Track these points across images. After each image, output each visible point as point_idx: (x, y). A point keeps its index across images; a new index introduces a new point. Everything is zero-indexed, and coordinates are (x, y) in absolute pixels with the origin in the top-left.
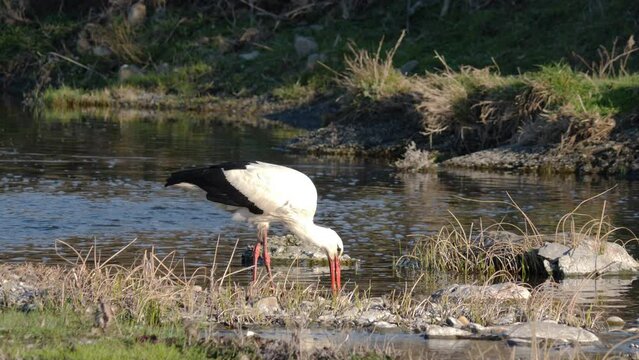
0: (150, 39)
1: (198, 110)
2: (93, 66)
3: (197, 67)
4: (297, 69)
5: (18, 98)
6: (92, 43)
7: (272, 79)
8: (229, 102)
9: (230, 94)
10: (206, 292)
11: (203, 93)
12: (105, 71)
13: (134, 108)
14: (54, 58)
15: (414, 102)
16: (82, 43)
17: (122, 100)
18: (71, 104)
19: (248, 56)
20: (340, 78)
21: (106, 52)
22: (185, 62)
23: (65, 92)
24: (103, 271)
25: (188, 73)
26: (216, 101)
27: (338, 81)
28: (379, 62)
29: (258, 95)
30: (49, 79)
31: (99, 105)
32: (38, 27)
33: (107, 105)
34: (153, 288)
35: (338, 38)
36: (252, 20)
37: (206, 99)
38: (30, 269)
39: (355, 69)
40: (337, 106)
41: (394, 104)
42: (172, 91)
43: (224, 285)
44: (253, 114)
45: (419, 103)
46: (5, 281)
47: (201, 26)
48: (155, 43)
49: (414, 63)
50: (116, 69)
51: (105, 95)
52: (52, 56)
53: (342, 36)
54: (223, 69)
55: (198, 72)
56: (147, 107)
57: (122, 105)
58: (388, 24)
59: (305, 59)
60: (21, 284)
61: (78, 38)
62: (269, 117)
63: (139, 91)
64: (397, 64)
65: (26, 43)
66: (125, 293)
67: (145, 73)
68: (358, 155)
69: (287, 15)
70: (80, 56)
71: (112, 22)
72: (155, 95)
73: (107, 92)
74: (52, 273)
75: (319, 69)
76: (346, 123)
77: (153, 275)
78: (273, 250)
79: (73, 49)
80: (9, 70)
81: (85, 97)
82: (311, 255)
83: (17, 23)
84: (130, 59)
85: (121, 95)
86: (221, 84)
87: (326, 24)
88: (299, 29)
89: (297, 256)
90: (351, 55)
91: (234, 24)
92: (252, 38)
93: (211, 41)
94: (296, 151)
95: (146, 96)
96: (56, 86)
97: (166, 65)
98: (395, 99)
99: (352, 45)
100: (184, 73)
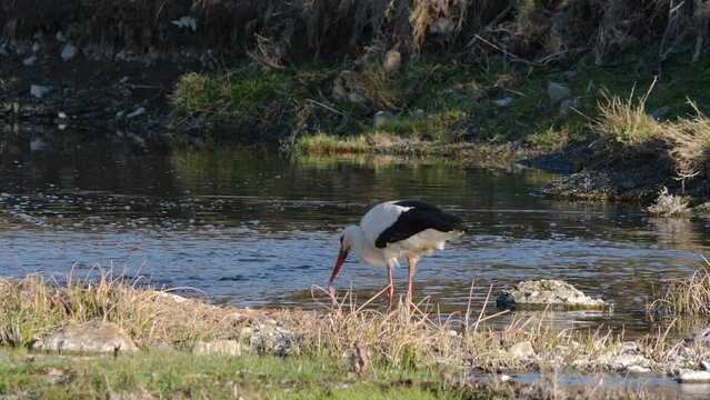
0: (404, 86)
1: (451, 155)
2: (349, 113)
3: (452, 114)
4: (550, 115)
5: (274, 145)
6: (347, 90)
7: (526, 125)
8: (483, 148)
9: (484, 139)
10: (461, 336)
11: (457, 140)
12: (361, 118)
13: (390, 154)
14: (310, 105)
15: (666, 148)
16: (338, 90)
17: (377, 146)
18: (327, 151)
19: (501, 103)
20: (593, 124)
21: (361, 99)
22: (439, 108)
23: (321, 138)
24: (359, 316)
25: (442, 119)
26: (470, 148)
27: (591, 126)
28: (632, 108)
29: (512, 141)
30: (305, 125)
31: (354, 151)
32: (294, 74)
33: (363, 152)
34: (409, 332)
35: (591, 83)
36: (506, 65)
37: (461, 145)
38: (286, 313)
39: (607, 114)
40: (590, 151)
41: (646, 150)
42: (426, 136)
43: (479, 331)
44: (506, 159)
45: (672, 148)
46: (262, 326)
47: (456, 73)
48: (409, 90)
49: (666, 109)
50: (371, 115)
51: (361, 142)
52: (309, 103)
53: (594, 82)
54: (476, 115)
55: (452, 118)
56: (402, 153)
57: (378, 152)
58: (640, 70)
59: (558, 104)
60: (278, 328)
61: (333, 85)
62: (523, 162)
63: (394, 137)
64: (649, 110)
65: (283, 90)
66: (381, 338)
67: (401, 120)
68: (611, 200)
69: (540, 61)
70: (336, 103)
71: (367, 69)
72: (411, 142)
73: (363, 138)
74: (308, 318)
75: (572, 115)
76: (600, 168)
77: (408, 319)
78: (528, 295)
79: (328, 95)
80: (267, 116)
81: (341, 143)
82: (565, 300)
83: (273, 70)
84: (385, 105)
85: (376, 141)
86: (475, 130)
87: (579, 70)
88: (551, 75)
89: (551, 301)
90: (604, 101)
91: (487, 71)
92: (506, 84)
93: (464, 87)
94: (549, 197)
95: (400, 142)
96: (313, 133)
97: (420, 111)
98: (648, 144)
99: (605, 92)
100: (439, 119)
